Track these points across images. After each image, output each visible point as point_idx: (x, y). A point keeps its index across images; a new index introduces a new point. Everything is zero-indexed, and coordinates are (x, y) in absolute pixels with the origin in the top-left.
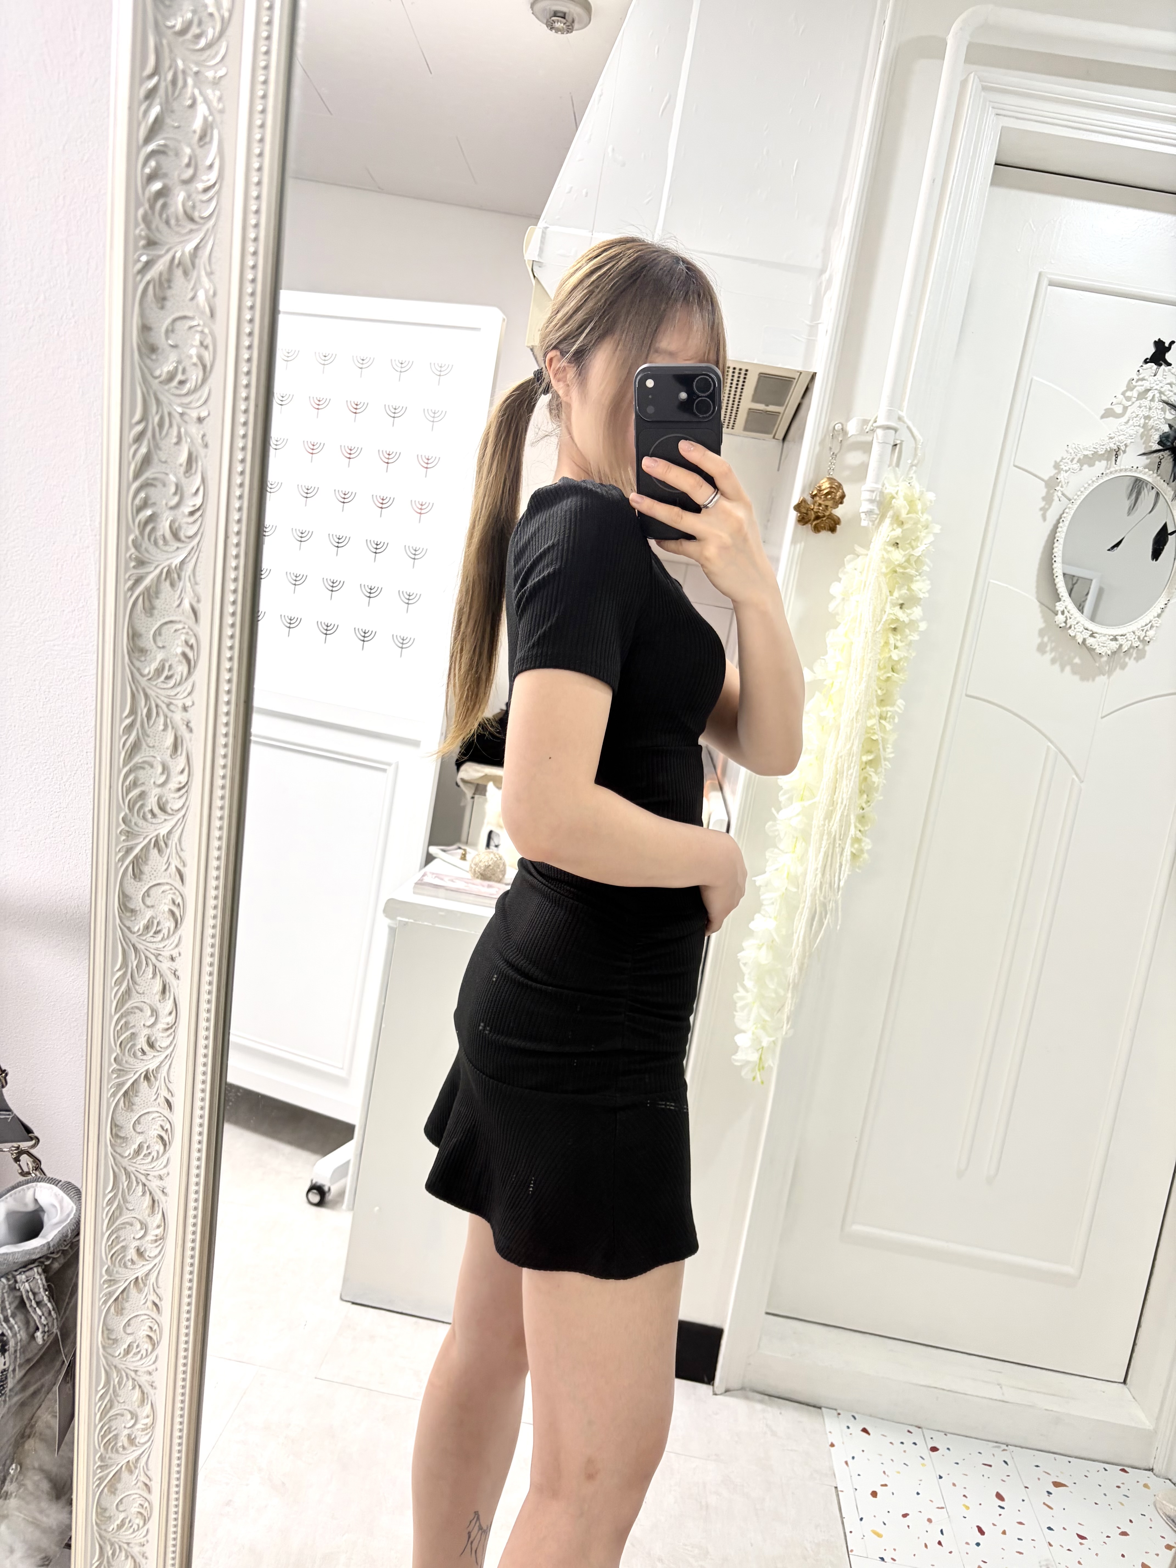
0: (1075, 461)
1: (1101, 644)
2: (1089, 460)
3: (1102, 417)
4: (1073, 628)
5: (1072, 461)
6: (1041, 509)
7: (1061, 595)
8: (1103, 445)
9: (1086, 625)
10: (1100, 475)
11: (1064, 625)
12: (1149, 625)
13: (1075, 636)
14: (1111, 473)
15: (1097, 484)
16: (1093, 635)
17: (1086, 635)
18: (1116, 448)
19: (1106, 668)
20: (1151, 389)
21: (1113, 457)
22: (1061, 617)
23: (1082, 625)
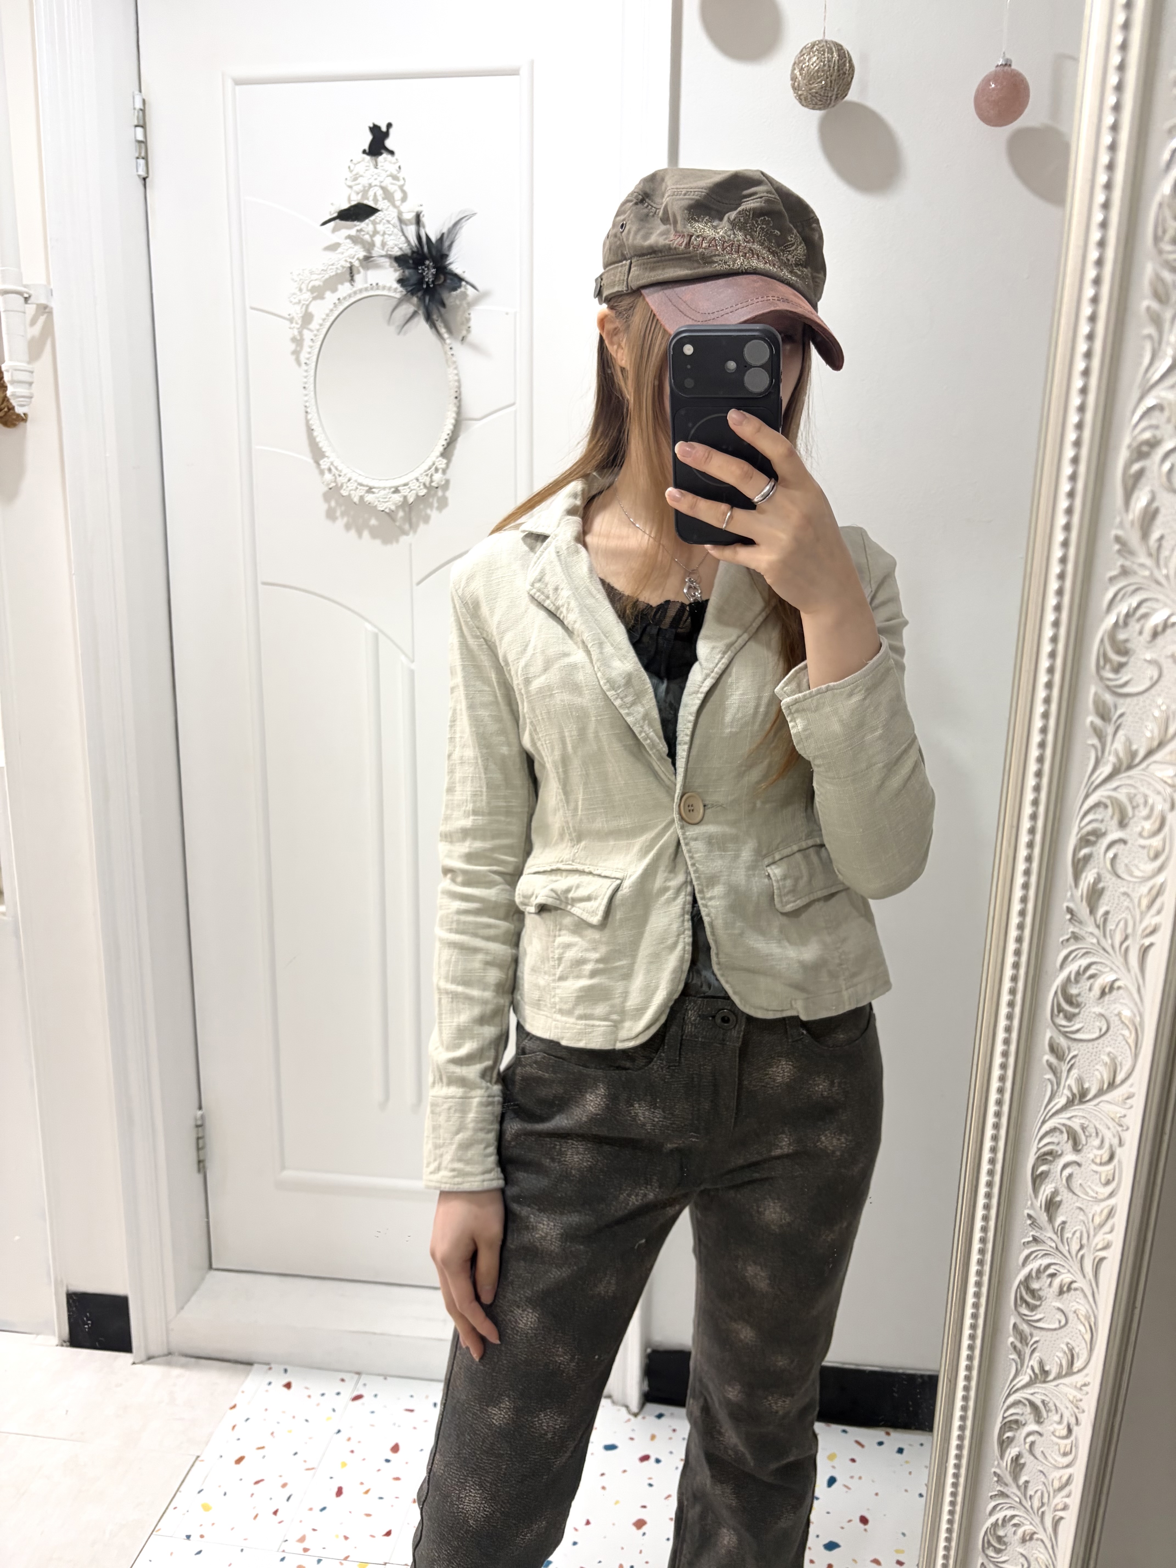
0: (304, 290)
1: (382, 500)
4: (345, 486)
5: (300, 291)
7: (324, 450)
8: (333, 265)
9: (360, 481)
10: (337, 302)
11: (333, 485)
12: (433, 468)
13: (349, 495)
14: (350, 296)
15: (336, 313)
16: (370, 490)
17: (362, 491)
18: (349, 265)
19: (407, 527)
20: (370, 186)
21: (348, 277)
22: (328, 477)
23: (356, 481)
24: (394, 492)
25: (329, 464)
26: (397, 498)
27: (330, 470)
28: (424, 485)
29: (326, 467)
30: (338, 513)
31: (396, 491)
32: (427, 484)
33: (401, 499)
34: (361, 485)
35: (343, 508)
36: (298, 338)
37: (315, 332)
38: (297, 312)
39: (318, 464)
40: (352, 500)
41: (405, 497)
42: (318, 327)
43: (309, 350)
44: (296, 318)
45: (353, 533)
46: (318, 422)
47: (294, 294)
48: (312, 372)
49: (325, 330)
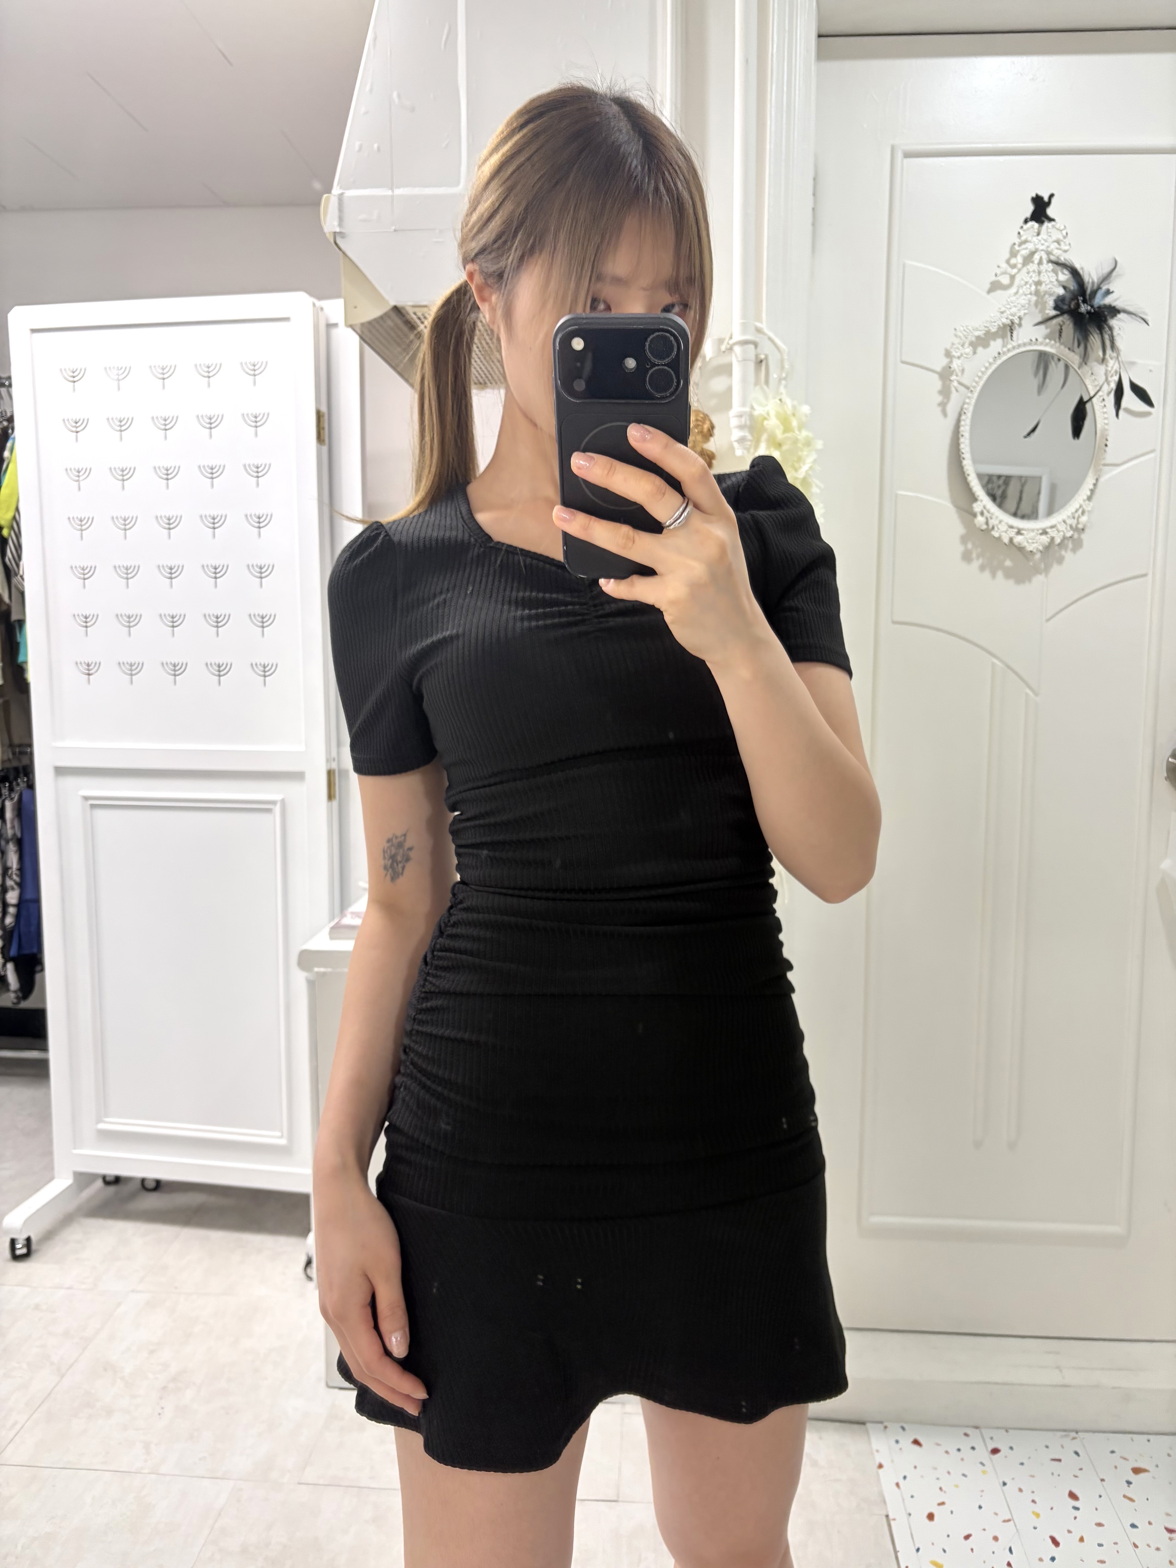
0: (966, 345)
1: (1030, 541)
2: (982, 341)
3: (989, 291)
4: (996, 529)
5: (963, 346)
6: (940, 404)
7: (977, 494)
9: (1010, 523)
10: (997, 355)
11: (986, 526)
12: (1080, 511)
13: (999, 537)
14: (1009, 350)
15: (992, 369)
16: (1019, 532)
17: (1012, 533)
18: (1009, 322)
19: (1041, 568)
22: (980, 519)
23: (1007, 524)
24: (1041, 534)
25: (982, 507)
26: (1045, 539)
27: (982, 514)
28: (1071, 526)
29: (979, 510)
30: (974, 555)
31: (1044, 532)
32: (1074, 526)
33: (1049, 540)
34: (1011, 527)
41: (1053, 539)
45: (987, 573)
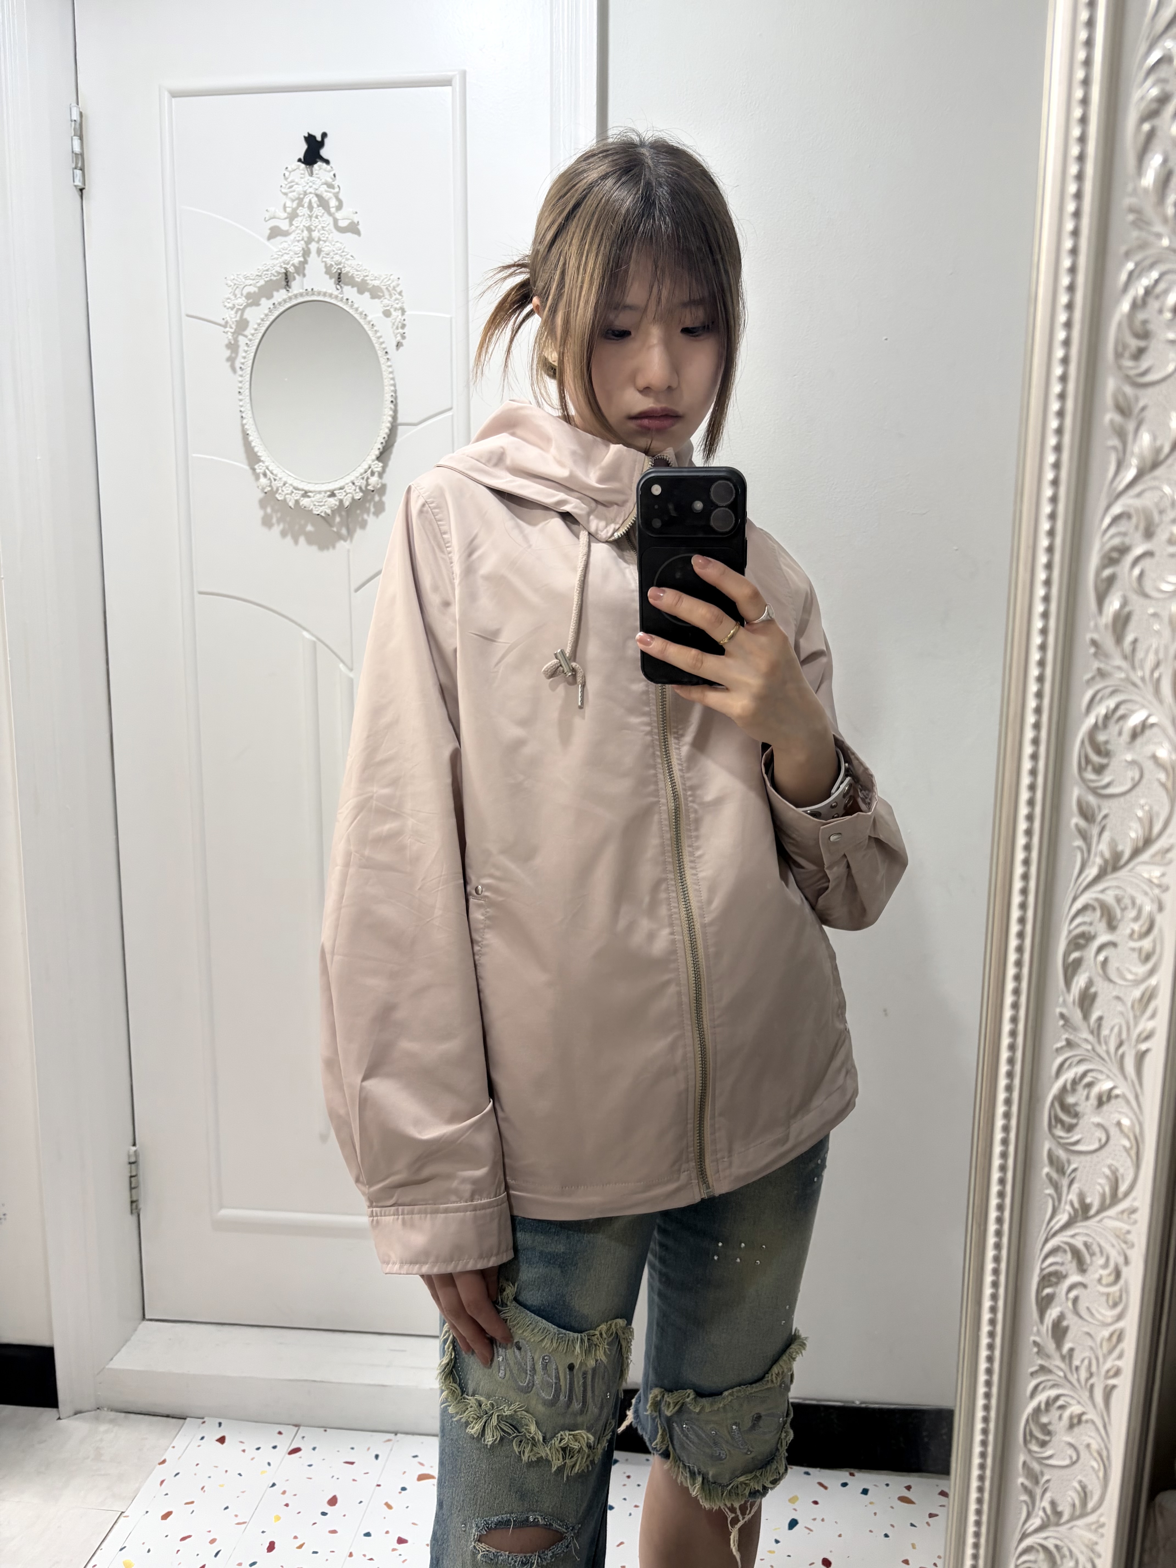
1: (317, 504)
3: (269, 238)
4: (280, 491)
7: (259, 454)
8: (267, 270)
9: (295, 485)
10: (272, 307)
11: (269, 489)
12: (369, 472)
13: (285, 500)
14: (285, 301)
15: (272, 318)
16: (306, 494)
17: (297, 495)
18: (284, 271)
19: (344, 531)
20: (305, 193)
21: (284, 283)
22: (263, 481)
23: (291, 485)
24: (330, 496)
25: (264, 468)
26: (333, 502)
27: (265, 475)
28: (360, 488)
29: (262, 471)
30: (274, 520)
31: (332, 494)
32: (364, 487)
33: (337, 503)
34: (297, 489)
35: (279, 515)
36: (233, 342)
37: (250, 337)
38: (231, 317)
39: (254, 470)
40: (288, 504)
41: (341, 501)
42: (253, 332)
43: (244, 354)
44: (231, 323)
45: (289, 539)
46: (254, 427)
47: (229, 299)
48: (248, 377)
49: (260, 335)
